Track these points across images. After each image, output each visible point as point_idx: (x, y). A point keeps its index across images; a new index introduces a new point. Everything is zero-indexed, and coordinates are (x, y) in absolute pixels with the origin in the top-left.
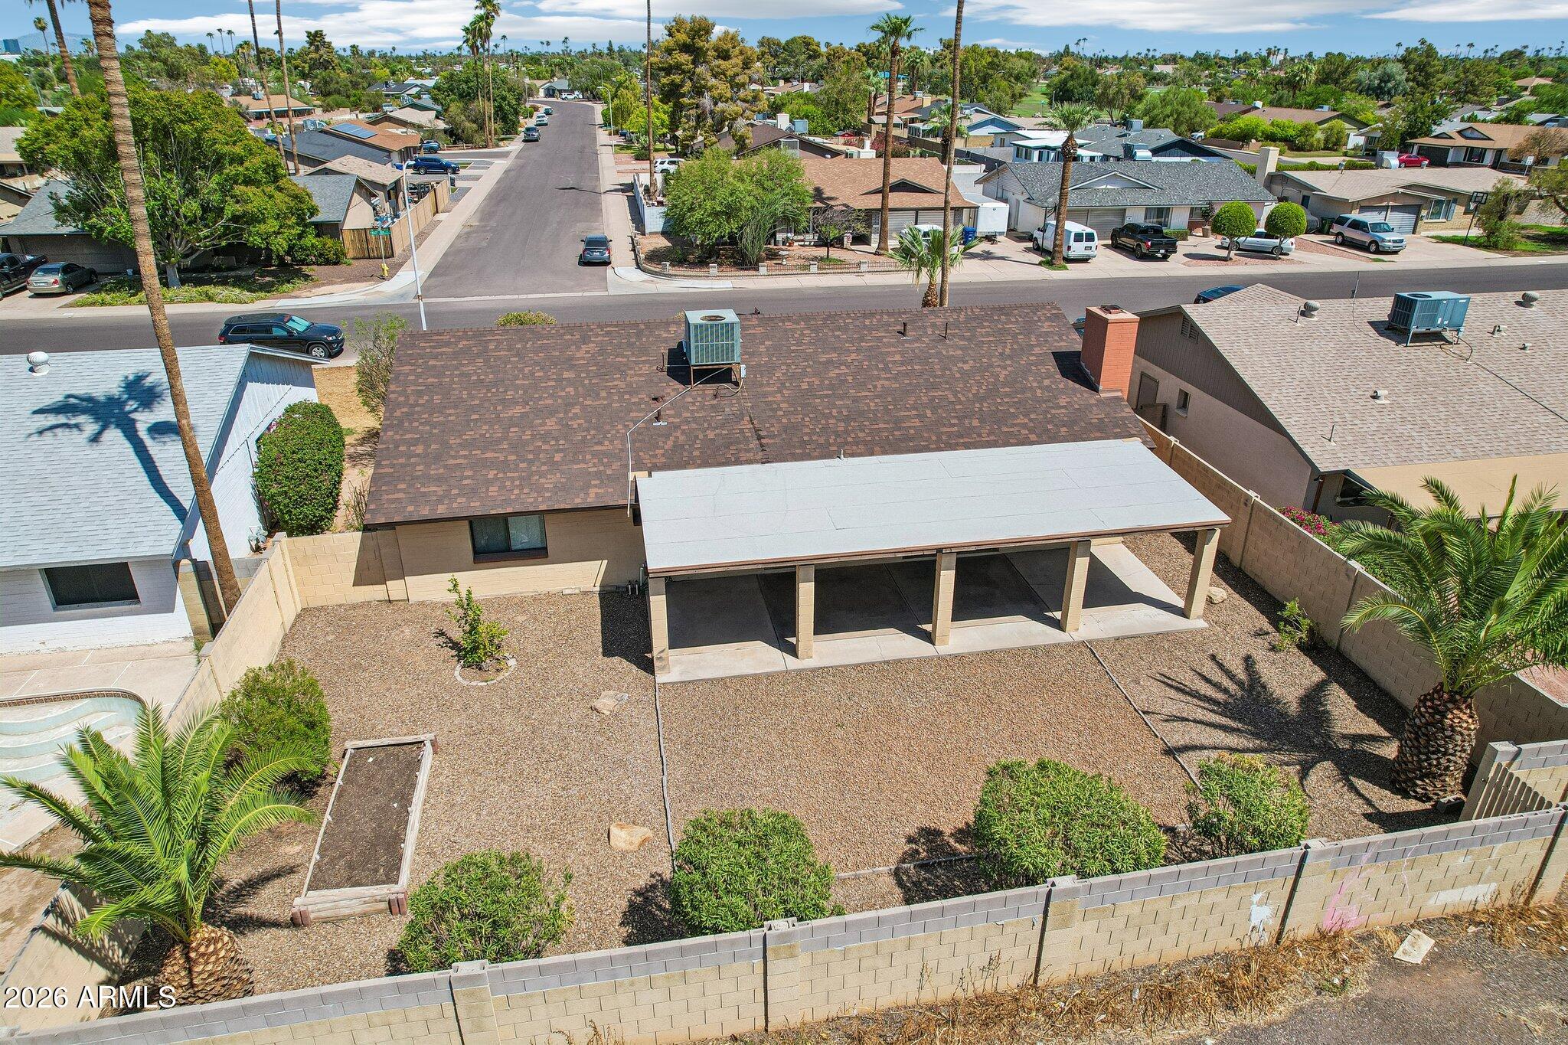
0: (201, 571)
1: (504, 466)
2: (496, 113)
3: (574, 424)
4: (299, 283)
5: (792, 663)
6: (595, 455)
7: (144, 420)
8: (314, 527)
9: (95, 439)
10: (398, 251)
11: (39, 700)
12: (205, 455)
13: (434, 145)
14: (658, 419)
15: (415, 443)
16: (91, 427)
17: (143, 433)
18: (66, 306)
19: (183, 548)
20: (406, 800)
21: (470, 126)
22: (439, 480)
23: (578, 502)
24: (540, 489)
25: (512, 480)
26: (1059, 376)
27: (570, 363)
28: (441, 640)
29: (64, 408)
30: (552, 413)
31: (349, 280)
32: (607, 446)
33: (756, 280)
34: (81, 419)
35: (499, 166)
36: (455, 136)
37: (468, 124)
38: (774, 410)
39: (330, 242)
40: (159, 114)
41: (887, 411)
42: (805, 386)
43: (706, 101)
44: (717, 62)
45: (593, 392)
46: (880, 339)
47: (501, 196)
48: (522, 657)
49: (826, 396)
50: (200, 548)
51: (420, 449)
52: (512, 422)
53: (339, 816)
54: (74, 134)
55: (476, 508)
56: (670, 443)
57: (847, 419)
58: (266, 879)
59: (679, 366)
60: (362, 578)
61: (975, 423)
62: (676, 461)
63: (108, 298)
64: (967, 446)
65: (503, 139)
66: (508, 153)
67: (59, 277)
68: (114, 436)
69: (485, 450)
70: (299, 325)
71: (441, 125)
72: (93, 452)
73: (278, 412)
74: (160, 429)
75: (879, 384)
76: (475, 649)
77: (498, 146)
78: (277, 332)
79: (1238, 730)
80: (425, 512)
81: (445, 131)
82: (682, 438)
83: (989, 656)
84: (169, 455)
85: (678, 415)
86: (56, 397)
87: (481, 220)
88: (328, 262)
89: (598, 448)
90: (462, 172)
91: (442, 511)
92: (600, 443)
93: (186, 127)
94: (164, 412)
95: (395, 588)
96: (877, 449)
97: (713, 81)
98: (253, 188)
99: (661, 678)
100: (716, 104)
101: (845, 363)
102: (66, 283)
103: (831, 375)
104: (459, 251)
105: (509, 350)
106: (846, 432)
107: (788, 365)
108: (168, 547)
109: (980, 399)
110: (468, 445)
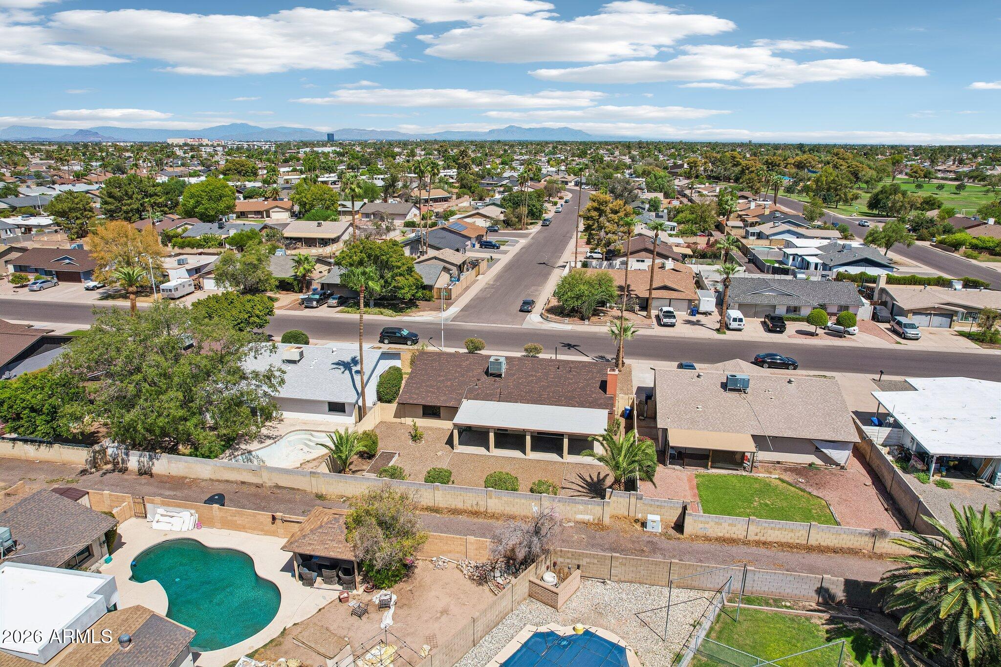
0: (360, 407)
1: (433, 393)
2: (528, 213)
3: (455, 384)
4: (414, 309)
5: (488, 453)
6: (456, 393)
7: (354, 369)
8: (389, 402)
9: (343, 373)
10: (453, 297)
11: (321, 431)
12: (365, 382)
13: (497, 228)
14: (476, 385)
15: (414, 383)
16: (343, 369)
17: (353, 373)
18: (337, 312)
19: (357, 402)
21: (515, 220)
22: (417, 394)
23: (448, 405)
24: (439, 400)
25: (434, 397)
26: (597, 388)
27: (460, 366)
28: (409, 434)
29: (337, 364)
30: (450, 380)
31: (431, 310)
32: (460, 391)
33: (583, 326)
34: (341, 367)
35: (523, 242)
36: (507, 223)
37: (514, 219)
38: (508, 387)
39: (428, 293)
40: (377, 253)
41: (540, 391)
42: (520, 381)
45: (463, 376)
46: (550, 369)
47: (510, 267)
48: (427, 441)
49: (525, 385)
50: (360, 403)
51: (415, 386)
52: (439, 381)
53: (375, 462)
54: (351, 258)
55: (423, 402)
56: (476, 393)
57: (527, 392)
58: (359, 471)
59: (487, 373)
60: (396, 416)
61: (563, 398)
62: (476, 398)
63: (350, 309)
65: (532, 224)
66: (530, 234)
67: (336, 301)
68: (347, 372)
69: (430, 388)
70: (405, 333)
71: (502, 217)
72: (342, 376)
73: (387, 368)
74: (357, 372)
75: (542, 383)
76: (415, 436)
77: (527, 229)
78: (398, 335)
79: (586, 488)
80: (411, 402)
81: (504, 221)
82: (480, 392)
84: (357, 378)
85: (482, 385)
86: (336, 361)
87: (494, 281)
88: (426, 300)
89: (458, 391)
90: (502, 248)
91: (415, 402)
93: (384, 257)
94: (358, 368)
95: (403, 420)
96: (530, 402)
98: (402, 278)
99: (455, 451)
102: (338, 303)
103: (530, 379)
104: (478, 298)
106: (525, 396)
107: (519, 374)
108: (354, 401)
109: (569, 392)
110: (427, 386)
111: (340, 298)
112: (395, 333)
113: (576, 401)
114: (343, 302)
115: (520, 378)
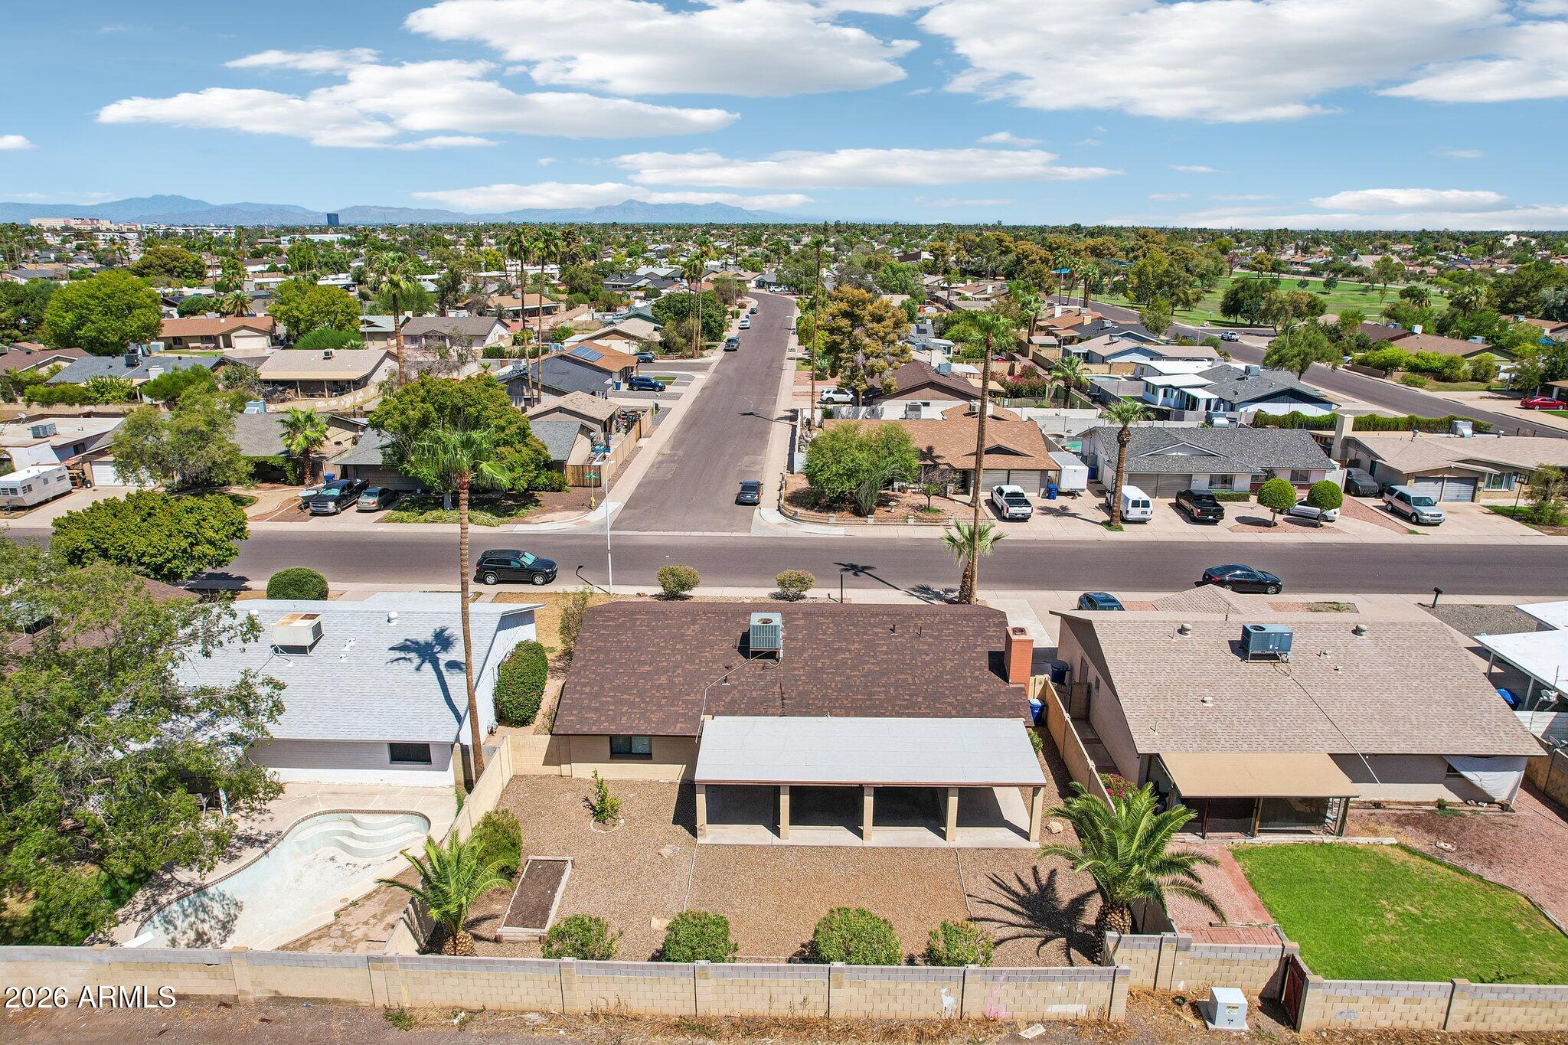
0: (465, 750)
1: (632, 704)
2: (703, 328)
3: (677, 680)
4: (532, 508)
5: (776, 841)
6: (684, 702)
7: (444, 658)
8: (524, 722)
9: (418, 669)
10: (605, 481)
11: (375, 812)
12: (474, 682)
13: (650, 356)
14: (725, 681)
15: (585, 685)
16: (417, 661)
17: (442, 668)
18: (379, 521)
19: (457, 739)
20: (554, 889)
21: (681, 340)
22: (596, 710)
23: (670, 731)
24: (650, 721)
25: (636, 713)
26: (987, 670)
27: (681, 638)
28: (586, 803)
29: (403, 648)
30: (665, 671)
31: (566, 508)
32: (693, 697)
33: (864, 527)
34: (412, 655)
35: (701, 379)
36: (667, 347)
37: (679, 339)
38: (796, 681)
39: (556, 475)
40: (456, 401)
41: (866, 686)
42: (820, 665)
43: (859, 357)
44: (870, 325)
45: (691, 660)
46: (876, 634)
47: (693, 422)
48: (631, 820)
49: (831, 673)
50: (467, 738)
51: (587, 690)
52: (642, 676)
53: (522, 893)
54: (403, 413)
55: (613, 730)
56: (729, 698)
57: (840, 690)
58: (485, 919)
59: (744, 647)
60: (546, 763)
61: (920, 699)
62: (731, 710)
63: (405, 514)
64: (909, 716)
65: (708, 347)
66: (710, 364)
67: (376, 499)
68: (428, 667)
69: (623, 693)
70: (528, 560)
71: (657, 337)
72: (416, 676)
73: (511, 647)
74: (452, 665)
75: (866, 667)
76: (602, 812)
77: (702, 356)
78: (514, 564)
79: (1022, 914)
80: (585, 730)
81: (660, 343)
82: (737, 695)
83: (893, 850)
84: (456, 682)
85: (738, 679)
86: (399, 641)
87: (673, 448)
88: (553, 490)
89: (687, 697)
90: (669, 389)
91: (594, 730)
92: (689, 695)
93: (472, 410)
94: (457, 653)
95: (565, 769)
96: (852, 713)
97: (867, 340)
98: (509, 448)
99: (700, 840)
100: (867, 358)
101: (849, 651)
102: (379, 503)
103: (839, 658)
104: (650, 483)
105: (648, 626)
106: (836, 699)
107: (813, 649)
108: (452, 739)
109: (928, 682)
110: (614, 689)
111: (382, 493)
112: (508, 562)
113: (950, 704)
114: (388, 500)
115: (816, 658)
